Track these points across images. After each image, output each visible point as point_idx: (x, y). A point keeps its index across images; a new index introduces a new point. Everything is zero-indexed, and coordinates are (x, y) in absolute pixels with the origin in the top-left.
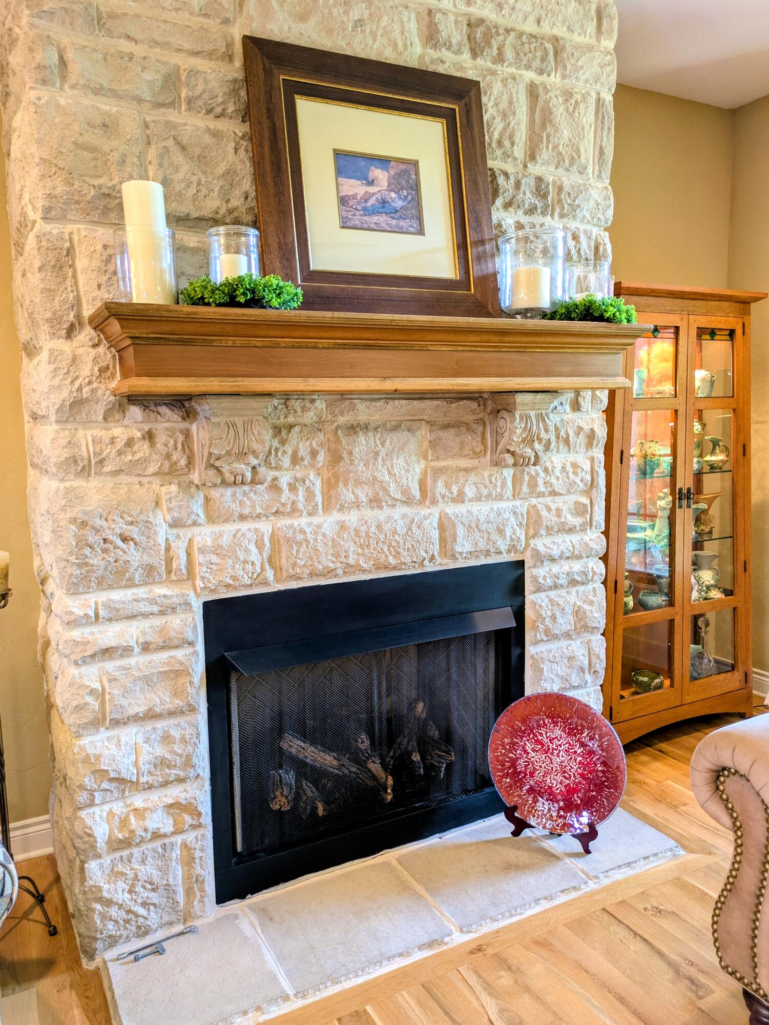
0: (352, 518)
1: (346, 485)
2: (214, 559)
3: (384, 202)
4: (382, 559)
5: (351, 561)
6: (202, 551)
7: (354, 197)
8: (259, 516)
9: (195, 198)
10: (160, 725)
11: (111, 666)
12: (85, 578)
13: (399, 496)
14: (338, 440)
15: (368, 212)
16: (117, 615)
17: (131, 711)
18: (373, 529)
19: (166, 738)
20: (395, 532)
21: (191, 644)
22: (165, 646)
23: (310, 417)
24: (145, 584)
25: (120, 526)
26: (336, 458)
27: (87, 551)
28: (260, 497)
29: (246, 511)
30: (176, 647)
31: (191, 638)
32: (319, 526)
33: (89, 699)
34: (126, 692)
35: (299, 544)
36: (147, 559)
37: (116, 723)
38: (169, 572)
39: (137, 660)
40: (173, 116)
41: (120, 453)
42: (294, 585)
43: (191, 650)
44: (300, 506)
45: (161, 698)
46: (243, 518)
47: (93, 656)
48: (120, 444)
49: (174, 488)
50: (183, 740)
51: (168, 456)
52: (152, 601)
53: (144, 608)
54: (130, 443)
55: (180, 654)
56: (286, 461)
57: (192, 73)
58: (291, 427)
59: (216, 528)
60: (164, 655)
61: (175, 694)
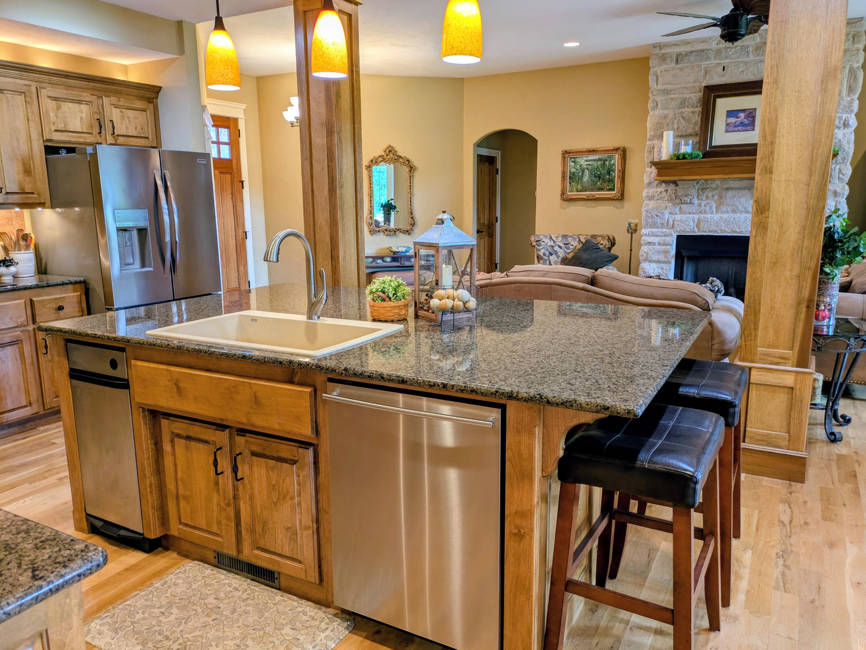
0: (726, 216)
1: (723, 205)
2: (679, 223)
3: (742, 123)
4: (734, 229)
5: (723, 228)
6: (677, 221)
7: (731, 123)
8: (694, 213)
9: (685, 130)
10: (662, 265)
11: (650, 247)
12: (647, 224)
13: (743, 210)
14: (722, 193)
15: (735, 126)
16: (653, 235)
17: (654, 259)
18: (732, 219)
19: (662, 268)
20: (739, 221)
21: (671, 245)
22: (664, 245)
23: (714, 186)
24: (661, 228)
25: (656, 213)
26: (721, 197)
27: (648, 218)
28: (694, 208)
29: (691, 211)
30: (667, 245)
31: (671, 243)
32: (713, 217)
33: (644, 254)
34: (653, 254)
35: (706, 222)
36: (662, 222)
37: (650, 261)
38: (668, 225)
39: (657, 247)
40: (683, 110)
41: (658, 195)
42: (704, 234)
43: (671, 247)
44: (707, 211)
45: (662, 257)
46: (690, 213)
47: (646, 243)
48: (659, 193)
49: (671, 204)
50: (666, 270)
51: (670, 196)
52: (662, 233)
53: (660, 234)
54: (661, 192)
55: (668, 247)
56: (704, 198)
57: (690, 98)
58: (707, 188)
59: (682, 216)
60: (664, 247)
61: (665, 257)
